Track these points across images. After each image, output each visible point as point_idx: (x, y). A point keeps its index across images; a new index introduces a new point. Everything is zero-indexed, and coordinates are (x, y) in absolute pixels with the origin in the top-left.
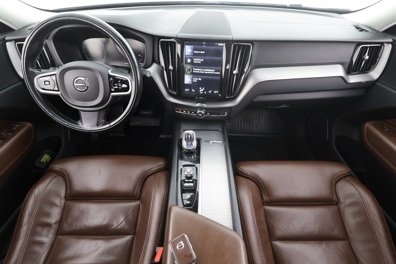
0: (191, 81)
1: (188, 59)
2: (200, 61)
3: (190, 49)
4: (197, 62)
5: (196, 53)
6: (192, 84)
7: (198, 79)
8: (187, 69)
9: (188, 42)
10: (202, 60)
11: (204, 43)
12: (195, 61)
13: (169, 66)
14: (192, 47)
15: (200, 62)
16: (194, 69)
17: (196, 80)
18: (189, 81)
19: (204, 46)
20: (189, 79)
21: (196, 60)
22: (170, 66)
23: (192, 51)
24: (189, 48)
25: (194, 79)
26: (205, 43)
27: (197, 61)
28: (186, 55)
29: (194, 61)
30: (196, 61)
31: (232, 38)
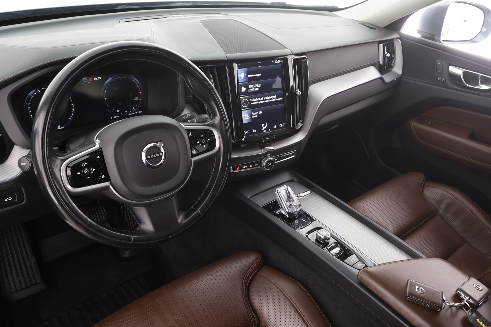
0: (249, 118)
1: (242, 87)
3: (243, 73)
5: (251, 77)
6: (251, 121)
7: (259, 113)
8: (242, 102)
9: (239, 64)
10: (260, 85)
11: (259, 63)
12: (251, 88)
14: (245, 69)
15: (258, 89)
16: (251, 100)
17: (256, 115)
18: (248, 118)
19: (260, 66)
20: (247, 115)
23: (245, 75)
24: (242, 72)
25: (253, 114)
26: (260, 63)
28: (238, 82)
30: (253, 88)
31: (292, 52)
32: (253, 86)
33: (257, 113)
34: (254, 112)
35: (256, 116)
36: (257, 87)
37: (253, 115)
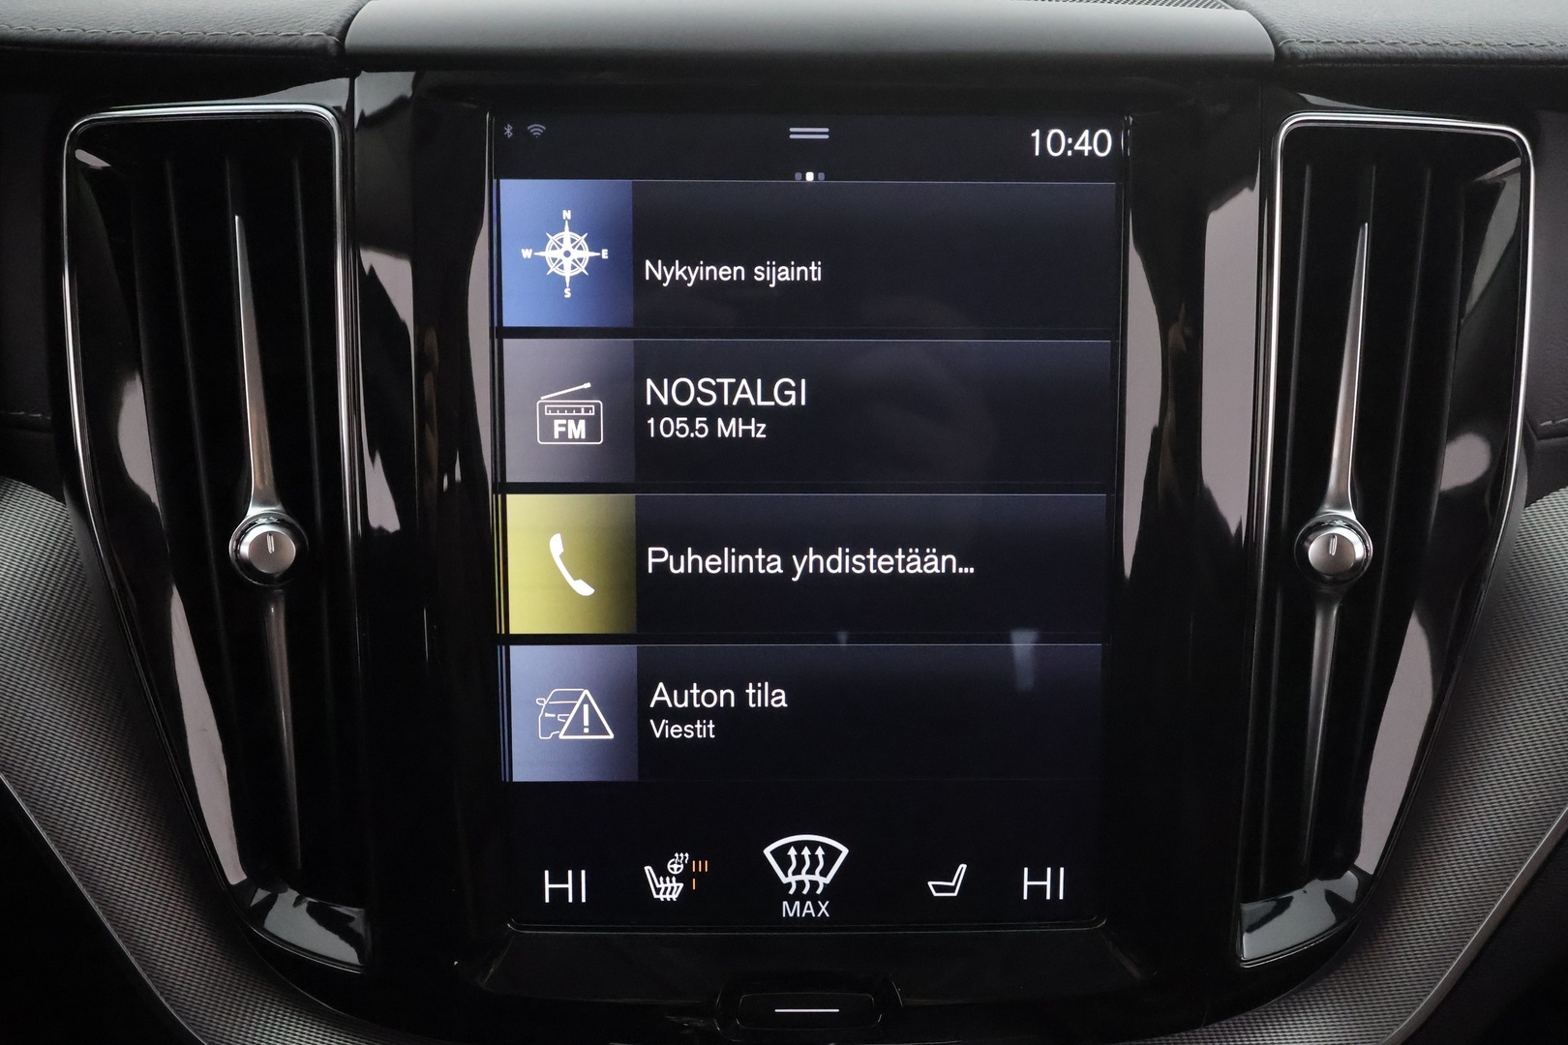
1: (553, 388)
2: (761, 414)
3: (578, 227)
4: (700, 422)
5: (678, 284)
6: (634, 777)
7: (742, 697)
9: (537, 129)
10: (792, 393)
11: (798, 133)
12: (673, 411)
13: (231, 515)
14: (609, 193)
15: (758, 430)
17: (703, 714)
19: (810, 176)
20: (586, 706)
21: (683, 392)
22: (253, 511)
24: (567, 215)
25: (661, 694)
26: (820, 133)
27: (712, 415)
28: (508, 321)
29: (658, 410)
30: (692, 412)
31: (1275, 43)
32: (702, 389)
33: (723, 697)
34: (678, 684)
35: (705, 729)
36: (745, 411)
37: (662, 711)
